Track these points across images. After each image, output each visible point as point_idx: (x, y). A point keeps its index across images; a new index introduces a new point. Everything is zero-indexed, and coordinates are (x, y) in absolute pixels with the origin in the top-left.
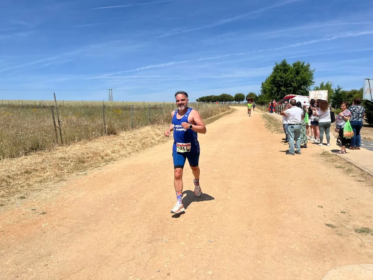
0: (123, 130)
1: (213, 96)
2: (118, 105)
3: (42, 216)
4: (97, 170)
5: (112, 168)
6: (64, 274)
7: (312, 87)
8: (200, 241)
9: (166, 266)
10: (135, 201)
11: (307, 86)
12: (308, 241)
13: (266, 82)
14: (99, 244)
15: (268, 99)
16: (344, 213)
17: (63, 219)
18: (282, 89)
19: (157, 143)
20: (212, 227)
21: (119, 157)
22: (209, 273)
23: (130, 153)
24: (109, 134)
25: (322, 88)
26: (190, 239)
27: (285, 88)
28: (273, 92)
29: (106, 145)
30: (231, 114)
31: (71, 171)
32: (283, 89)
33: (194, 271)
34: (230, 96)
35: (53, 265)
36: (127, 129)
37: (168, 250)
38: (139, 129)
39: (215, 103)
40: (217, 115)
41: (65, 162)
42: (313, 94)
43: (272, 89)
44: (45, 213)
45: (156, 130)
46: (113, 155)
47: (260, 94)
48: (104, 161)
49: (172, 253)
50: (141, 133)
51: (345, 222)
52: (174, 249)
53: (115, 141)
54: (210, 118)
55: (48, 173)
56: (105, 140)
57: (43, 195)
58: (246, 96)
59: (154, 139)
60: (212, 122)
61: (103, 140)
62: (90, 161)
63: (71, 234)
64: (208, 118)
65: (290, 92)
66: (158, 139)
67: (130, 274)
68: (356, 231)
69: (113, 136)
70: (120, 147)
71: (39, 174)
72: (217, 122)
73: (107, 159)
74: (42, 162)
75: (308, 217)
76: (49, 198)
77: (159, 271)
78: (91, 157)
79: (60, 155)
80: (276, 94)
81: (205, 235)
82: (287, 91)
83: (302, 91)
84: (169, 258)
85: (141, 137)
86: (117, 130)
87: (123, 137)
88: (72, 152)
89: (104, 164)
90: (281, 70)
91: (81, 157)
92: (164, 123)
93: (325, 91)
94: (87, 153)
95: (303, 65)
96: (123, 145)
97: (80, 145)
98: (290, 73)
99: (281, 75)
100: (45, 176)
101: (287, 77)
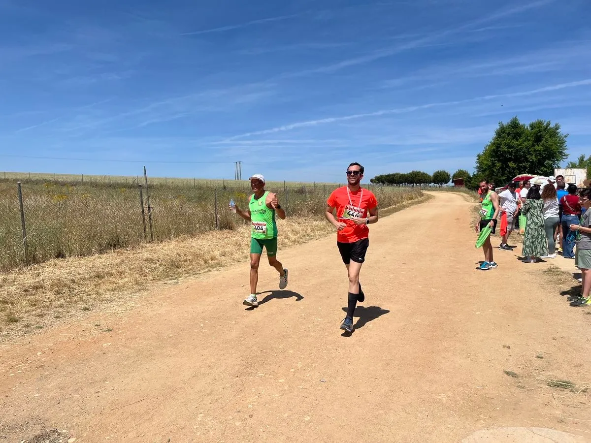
0: (243, 223)
3: (106, 334)
4: (193, 279)
5: (215, 275)
11: (554, 161)
13: (484, 154)
17: (132, 339)
18: (510, 165)
19: (291, 244)
21: (230, 262)
23: (246, 257)
24: (221, 229)
25: (581, 164)
27: (515, 164)
28: (495, 170)
29: (214, 243)
31: (158, 278)
32: (512, 164)
34: (426, 174)
35: (107, 392)
40: (399, 205)
41: (152, 265)
43: (494, 165)
44: (111, 330)
46: (223, 258)
47: (476, 173)
48: (207, 267)
53: (228, 239)
55: (126, 280)
56: (215, 237)
57: (114, 308)
58: (452, 176)
60: (387, 216)
61: (211, 237)
62: (188, 266)
64: (381, 210)
65: (524, 170)
69: (227, 231)
70: (234, 247)
71: (114, 280)
73: (212, 264)
74: (120, 264)
78: (189, 260)
79: (147, 255)
80: (499, 172)
81: (317, 373)
82: (519, 169)
86: (234, 223)
87: (242, 233)
88: (164, 252)
89: (206, 270)
90: (509, 134)
91: (175, 259)
92: (308, 214)
93: (582, 169)
94: (185, 255)
95: (547, 127)
96: (240, 245)
97: (176, 243)
98: (524, 138)
99: (509, 143)
100: (121, 282)
101: (519, 145)
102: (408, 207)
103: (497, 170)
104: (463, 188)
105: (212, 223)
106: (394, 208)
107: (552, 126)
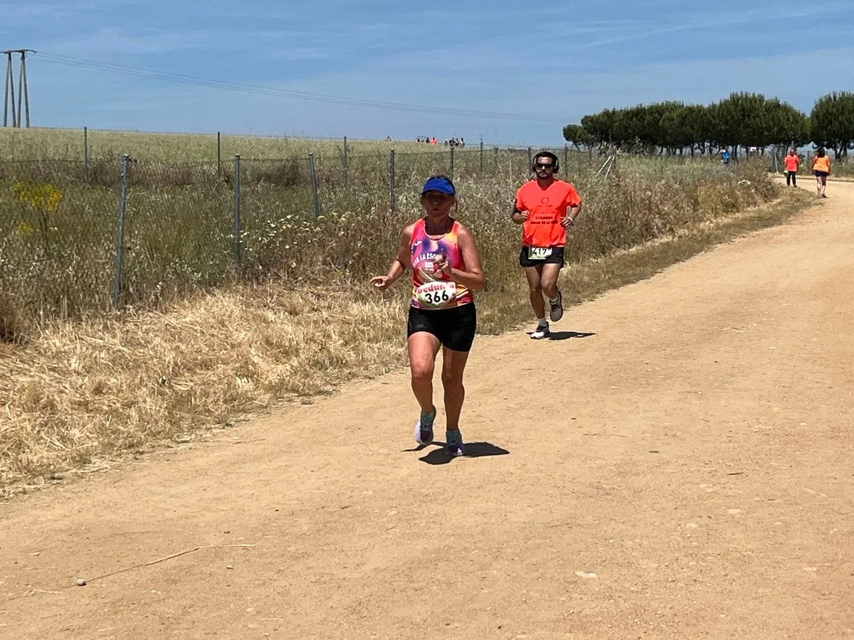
0: (57, 313)
1: (673, 107)
2: (50, 154)
19: (266, 398)
21: (15, 481)
23: (83, 460)
30: (775, 229)
36: (89, 306)
38: (165, 312)
39: (687, 150)
45: (270, 316)
50: (173, 334)
54: (633, 250)
59: (249, 375)
60: (643, 276)
64: (622, 252)
66: (274, 371)
70: (24, 416)
72: (676, 274)
85: (170, 357)
87: (58, 355)
92: (326, 273)
96: (51, 405)
102: (720, 239)
106: (667, 243)
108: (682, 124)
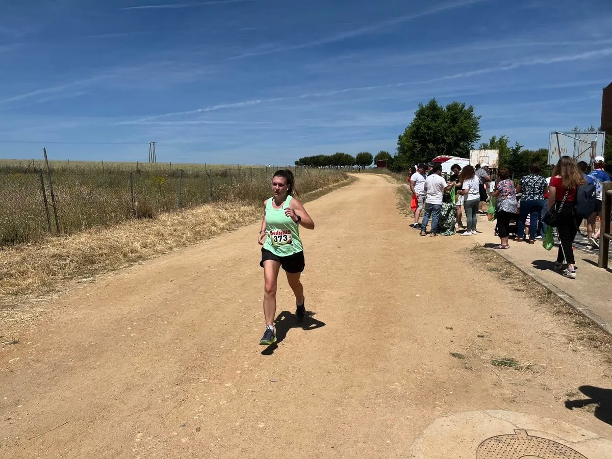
0: (164, 211)
1: (322, 156)
2: (162, 169)
3: (13, 347)
4: (113, 275)
5: (138, 270)
6: (36, 432)
7: (476, 144)
8: (257, 381)
9: (197, 417)
10: (166, 323)
11: (468, 143)
12: (419, 378)
13: (405, 135)
14: (97, 388)
15: (408, 161)
16: (483, 337)
17: (44, 351)
19: (219, 232)
20: (279, 359)
21: (153, 254)
22: (260, 426)
23: (171, 248)
24: (139, 217)
25: (492, 145)
26: (242, 377)
27: (434, 146)
28: (416, 152)
29: (133, 234)
30: (348, 186)
31: (70, 276)
32: (431, 146)
33: (238, 424)
34: (350, 156)
35: (20, 418)
36: (172, 208)
37: (205, 395)
38: (193, 210)
39: (326, 167)
40: (325, 187)
41: (61, 262)
42: (476, 155)
43: (414, 146)
44: (17, 342)
45: (220, 210)
46: (144, 250)
47: (397, 155)
48: (128, 261)
49: (209, 398)
50: (194, 216)
51: (481, 351)
52: (214, 394)
53: (149, 229)
54: (312, 192)
55: (30, 280)
56: (133, 226)
57: (18, 315)
58: (374, 157)
59: (215, 226)
60: (315, 199)
61: (129, 227)
62: (104, 261)
63: (53, 374)
64: (309, 193)
65: (442, 152)
66: (221, 224)
67: (139, 430)
68: (493, 363)
69: (147, 220)
70: (155, 237)
71: (14, 281)
73: (132, 258)
74: (22, 263)
75: (427, 344)
76: (27, 319)
77: (184, 426)
78: (106, 254)
79: (54, 251)
80: (419, 154)
81: (266, 372)
82: (437, 151)
83: (461, 150)
84: (202, 406)
85: (194, 221)
86: (154, 211)
87: (164, 221)
88: (74, 246)
89: (127, 265)
90: (428, 116)
91: (88, 254)
92: (234, 199)
93: (494, 150)
94: (100, 248)
95: (462, 109)
96: (162, 234)
97: (89, 235)
98: (442, 120)
99: (428, 125)
100: (24, 284)
101: (437, 127)
102: (334, 189)
103: (417, 151)
104: (385, 170)
105: (129, 212)
106: (321, 191)
107: (466, 108)
108: (324, 160)
